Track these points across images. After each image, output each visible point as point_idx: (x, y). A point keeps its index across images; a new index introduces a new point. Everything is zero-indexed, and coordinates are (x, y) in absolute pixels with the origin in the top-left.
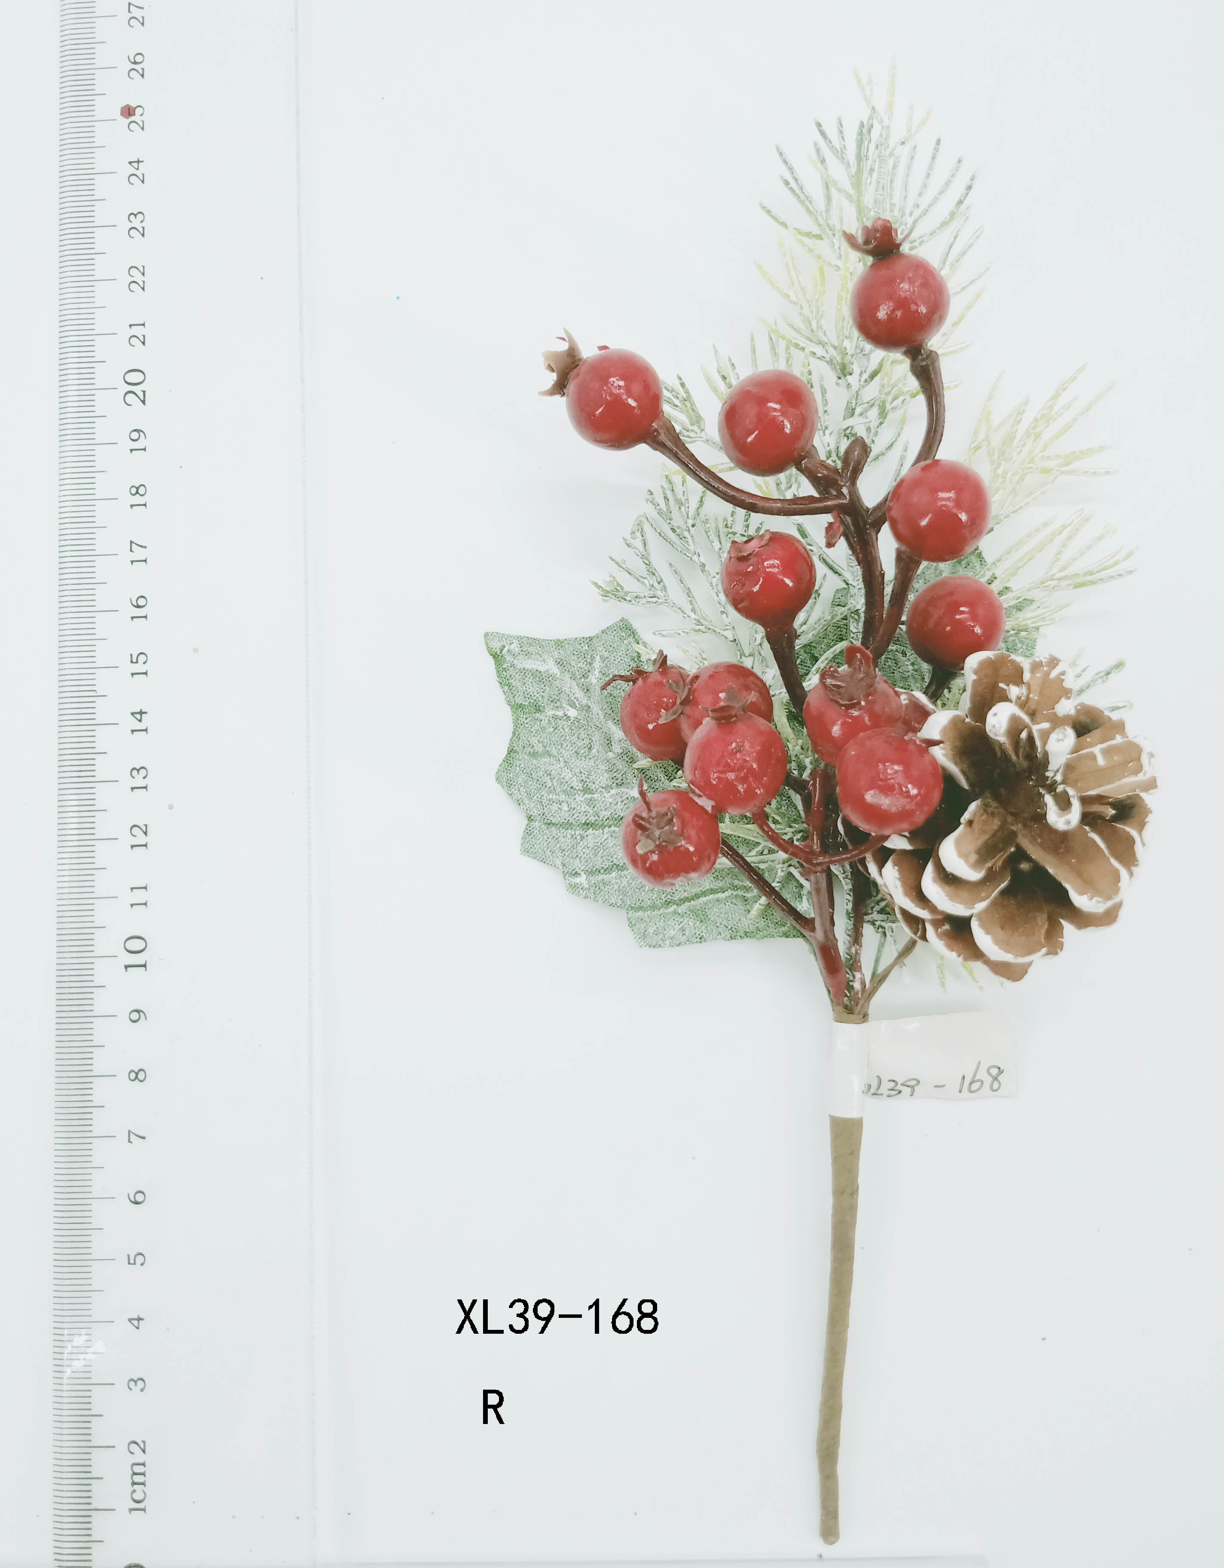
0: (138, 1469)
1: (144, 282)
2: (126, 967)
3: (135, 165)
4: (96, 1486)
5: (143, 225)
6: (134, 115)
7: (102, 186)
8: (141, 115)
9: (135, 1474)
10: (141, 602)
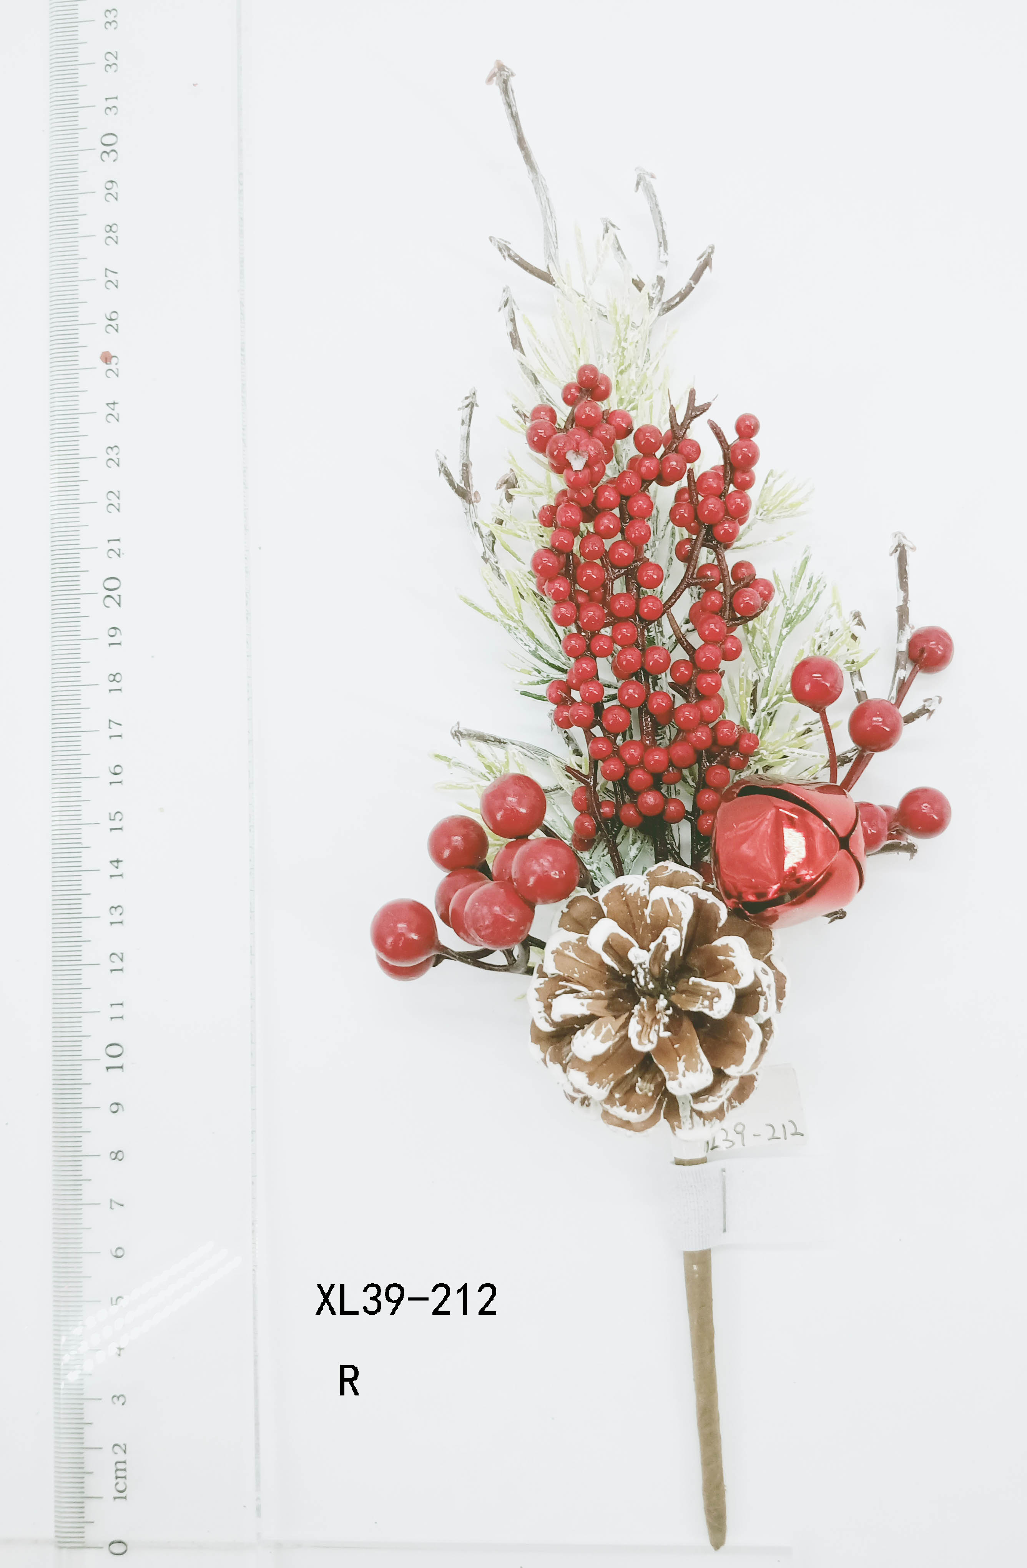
1: (119, 504)
2: (108, 1068)
3: (112, 406)
5: (118, 456)
6: (110, 364)
8: (116, 364)
10: (118, 770)
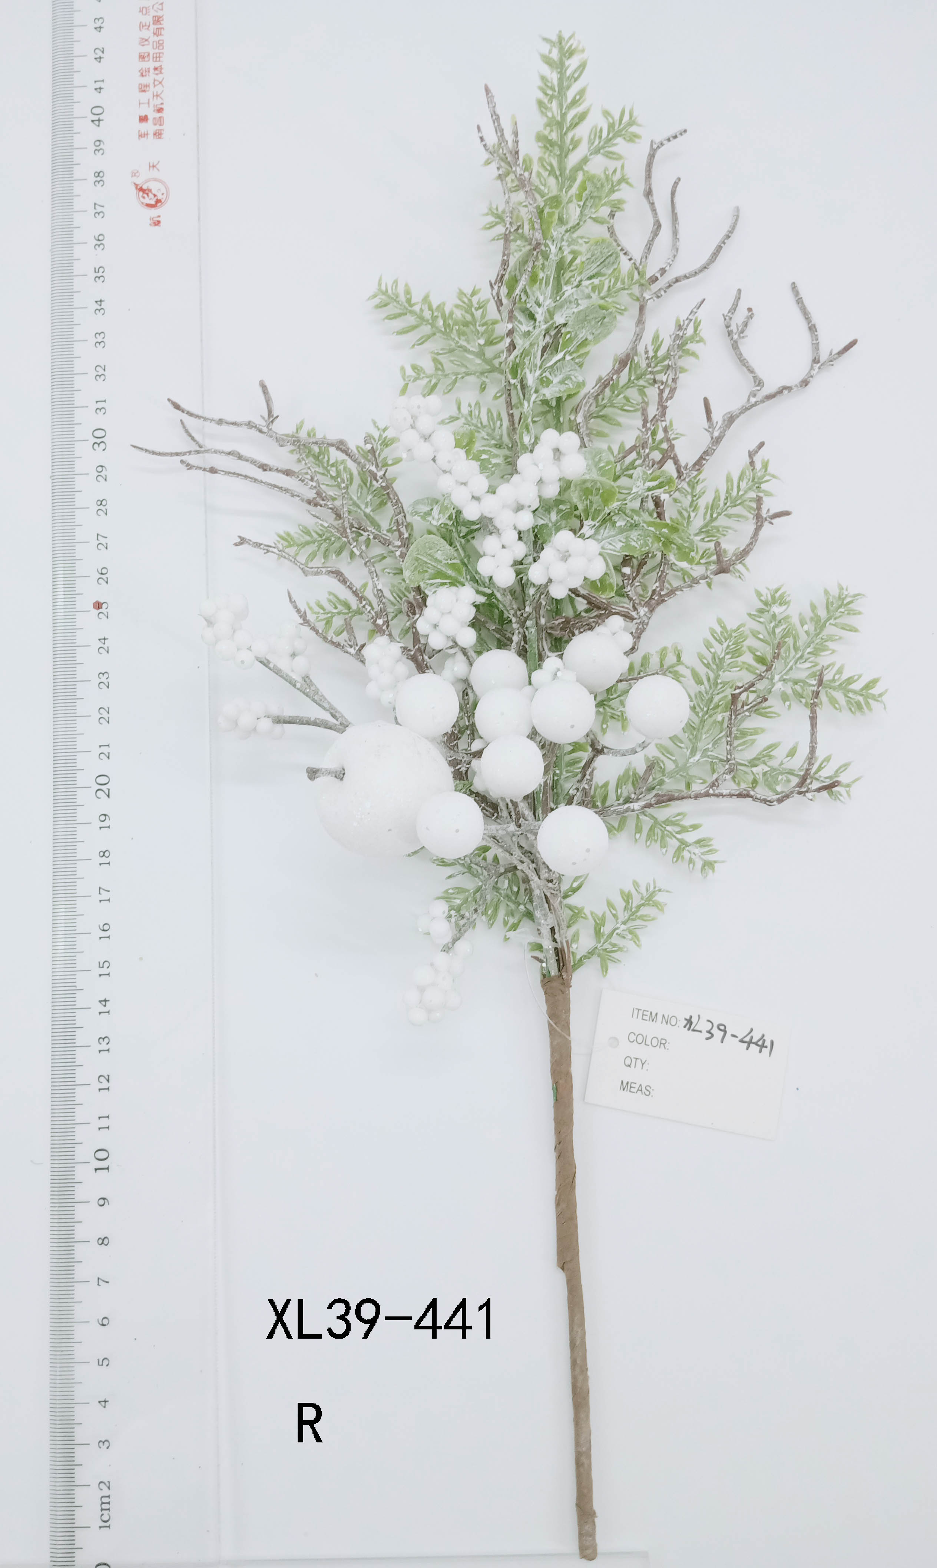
0: (105, 1500)
4: (78, 1512)
7: (81, 655)
9: (102, 1503)
